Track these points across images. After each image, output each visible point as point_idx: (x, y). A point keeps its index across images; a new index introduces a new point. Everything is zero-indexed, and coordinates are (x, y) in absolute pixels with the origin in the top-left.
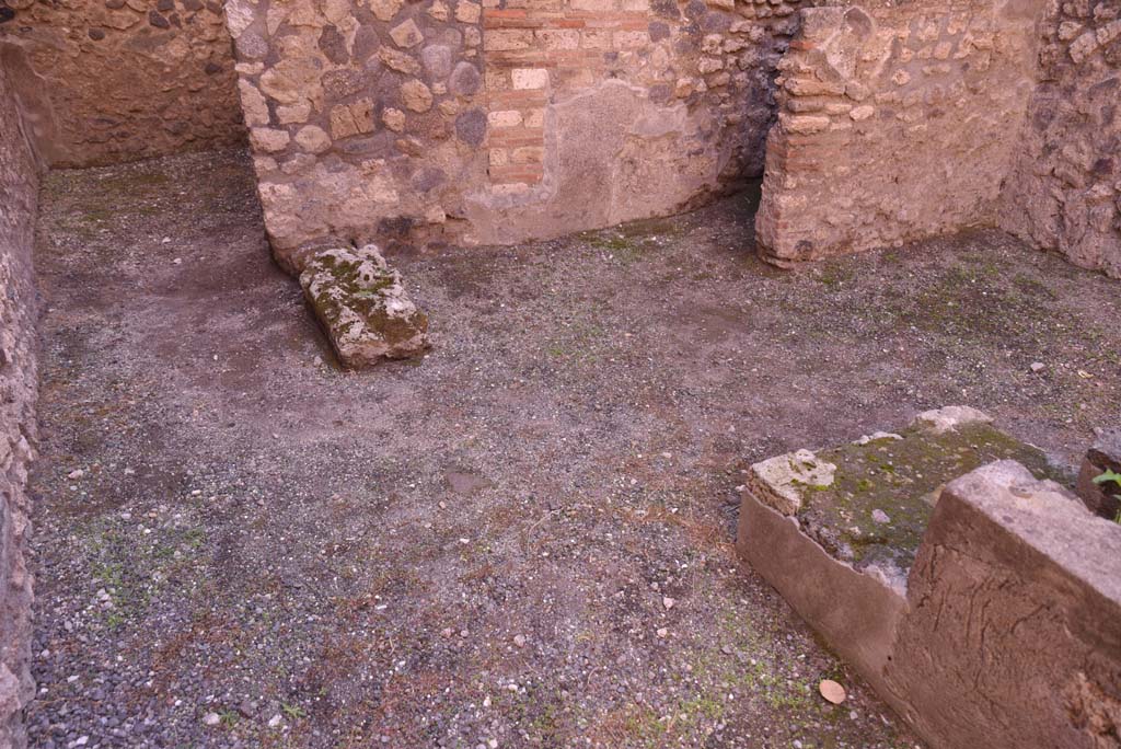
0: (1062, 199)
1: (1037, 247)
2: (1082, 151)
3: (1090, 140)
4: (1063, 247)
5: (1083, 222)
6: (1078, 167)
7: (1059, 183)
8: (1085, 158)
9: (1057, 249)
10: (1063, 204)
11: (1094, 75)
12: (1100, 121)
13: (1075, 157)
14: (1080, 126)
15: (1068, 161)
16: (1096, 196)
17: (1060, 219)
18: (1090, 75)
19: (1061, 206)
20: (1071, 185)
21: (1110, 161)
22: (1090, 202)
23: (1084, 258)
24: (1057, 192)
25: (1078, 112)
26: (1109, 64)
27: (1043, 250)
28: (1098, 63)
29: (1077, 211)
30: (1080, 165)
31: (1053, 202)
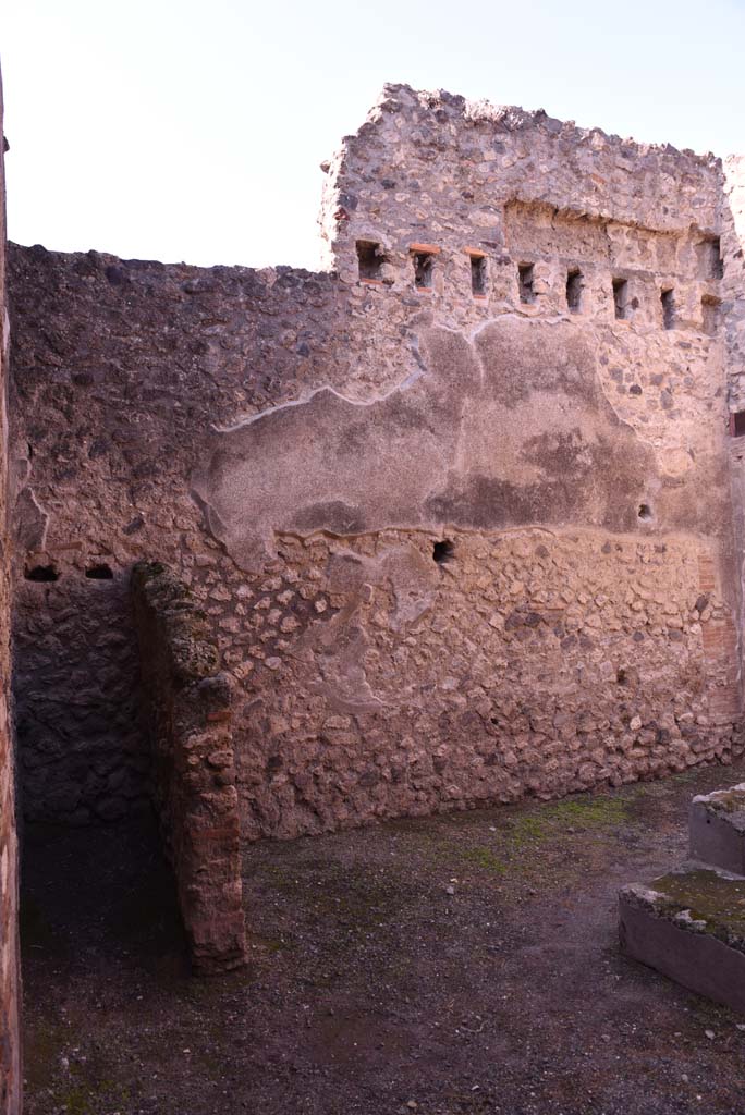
0: (253, 797)
1: (246, 843)
2: (255, 756)
3: (258, 746)
4: (268, 831)
5: (276, 807)
6: (257, 769)
7: (246, 786)
8: (260, 760)
9: (263, 836)
10: (254, 800)
11: (243, 700)
12: (261, 732)
13: (253, 763)
14: (245, 739)
15: (247, 767)
16: (280, 784)
17: (257, 812)
18: (240, 701)
19: (253, 803)
20: (256, 784)
21: (279, 756)
22: (275, 790)
23: (289, 832)
24: (246, 793)
25: (240, 729)
26: (248, 691)
27: (252, 843)
28: (242, 692)
29: (268, 802)
30: (258, 766)
31: (246, 802)
